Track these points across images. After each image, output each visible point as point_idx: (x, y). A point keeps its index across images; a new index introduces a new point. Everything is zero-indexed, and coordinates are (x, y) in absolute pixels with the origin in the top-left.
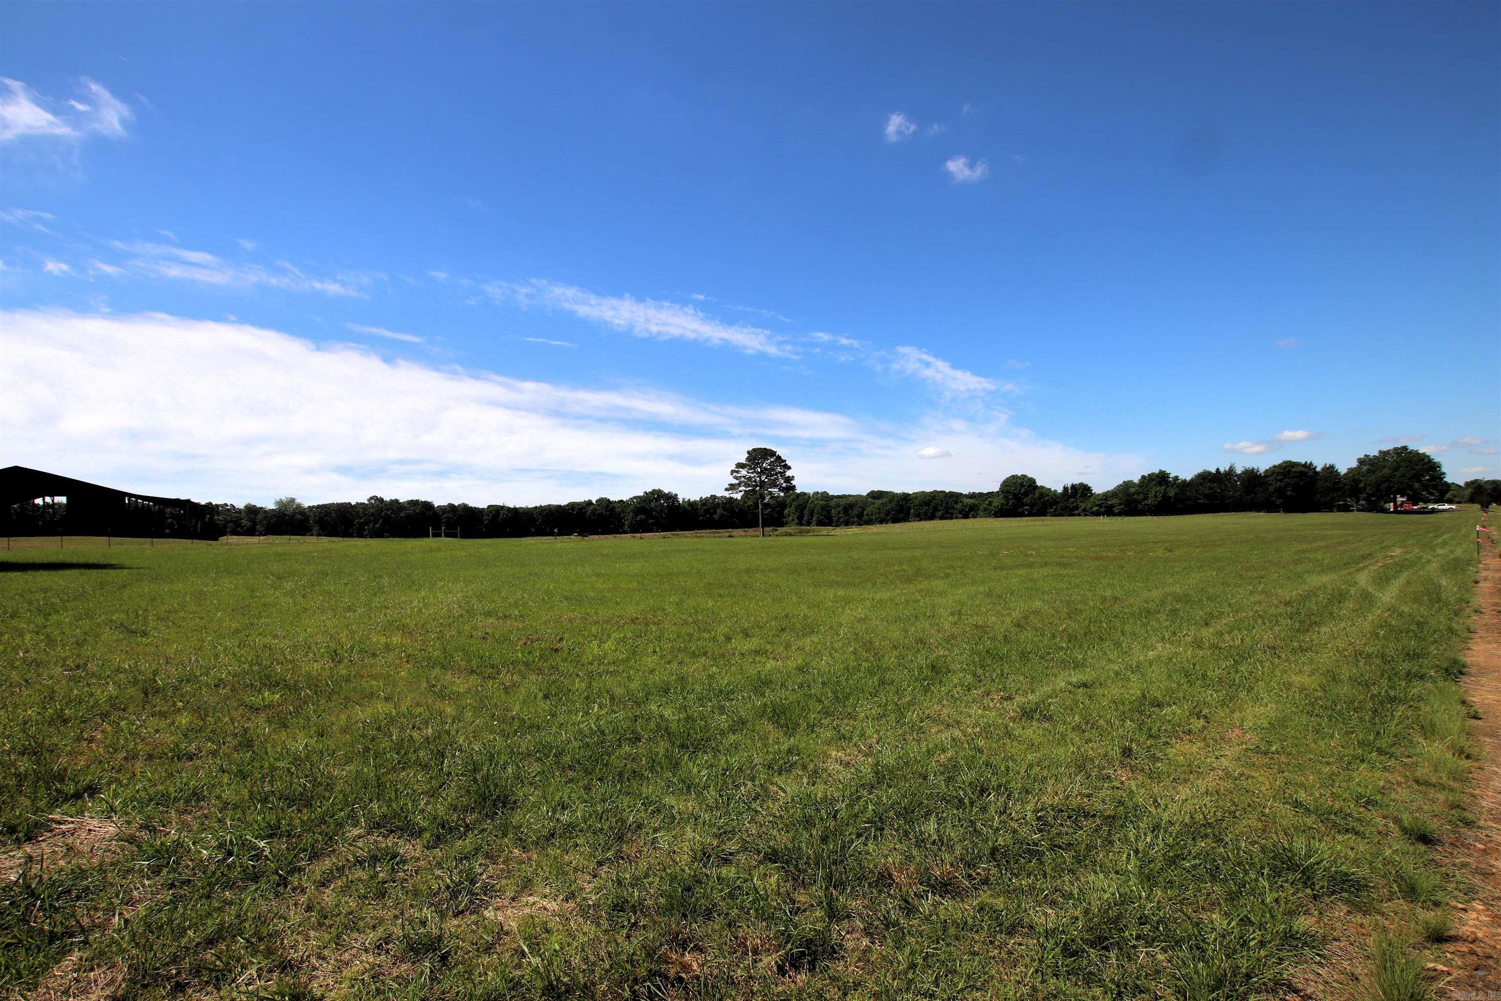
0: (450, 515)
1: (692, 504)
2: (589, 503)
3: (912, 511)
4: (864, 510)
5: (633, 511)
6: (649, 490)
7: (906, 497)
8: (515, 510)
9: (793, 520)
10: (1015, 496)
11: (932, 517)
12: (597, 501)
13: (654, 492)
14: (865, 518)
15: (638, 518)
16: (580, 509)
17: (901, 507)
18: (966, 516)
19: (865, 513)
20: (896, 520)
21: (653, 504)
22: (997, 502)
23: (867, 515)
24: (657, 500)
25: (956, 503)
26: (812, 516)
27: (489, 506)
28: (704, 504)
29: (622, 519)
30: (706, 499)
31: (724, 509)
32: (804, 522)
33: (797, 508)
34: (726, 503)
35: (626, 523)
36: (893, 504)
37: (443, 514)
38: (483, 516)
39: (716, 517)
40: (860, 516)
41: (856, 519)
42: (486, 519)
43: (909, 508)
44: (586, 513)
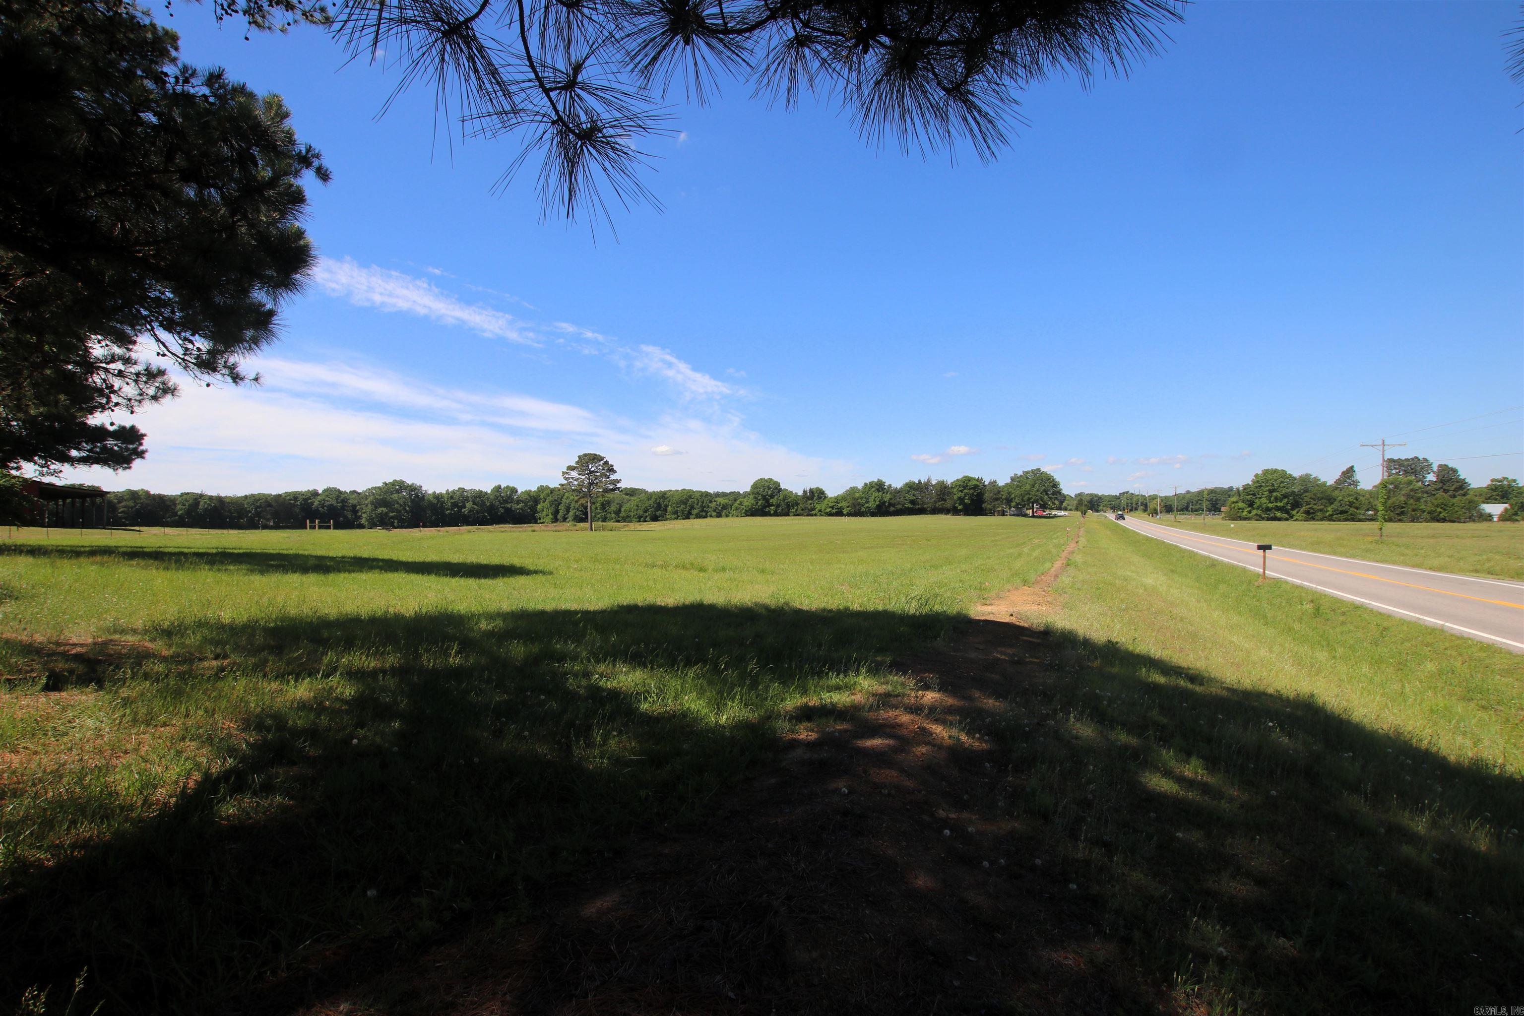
0: (131, 503)
1: (438, 497)
2: (315, 494)
3: (669, 509)
4: (621, 506)
5: (372, 503)
6: (390, 480)
7: (663, 495)
8: (220, 500)
9: (547, 515)
10: (764, 498)
11: (687, 517)
12: (324, 491)
13: (394, 483)
14: (623, 514)
15: (380, 510)
16: (306, 500)
17: (659, 505)
18: (719, 515)
19: (623, 509)
20: (655, 519)
21: (395, 496)
22: (748, 502)
23: (625, 511)
24: (398, 491)
25: (711, 502)
26: (568, 512)
27: (182, 494)
28: (452, 497)
29: (357, 511)
30: (454, 492)
31: (474, 503)
32: (559, 517)
33: (551, 503)
34: (476, 497)
35: (364, 516)
36: (651, 502)
37: (119, 502)
38: (175, 505)
39: (465, 511)
40: (618, 512)
41: (613, 515)
42: (180, 510)
43: (666, 506)
44: (312, 504)
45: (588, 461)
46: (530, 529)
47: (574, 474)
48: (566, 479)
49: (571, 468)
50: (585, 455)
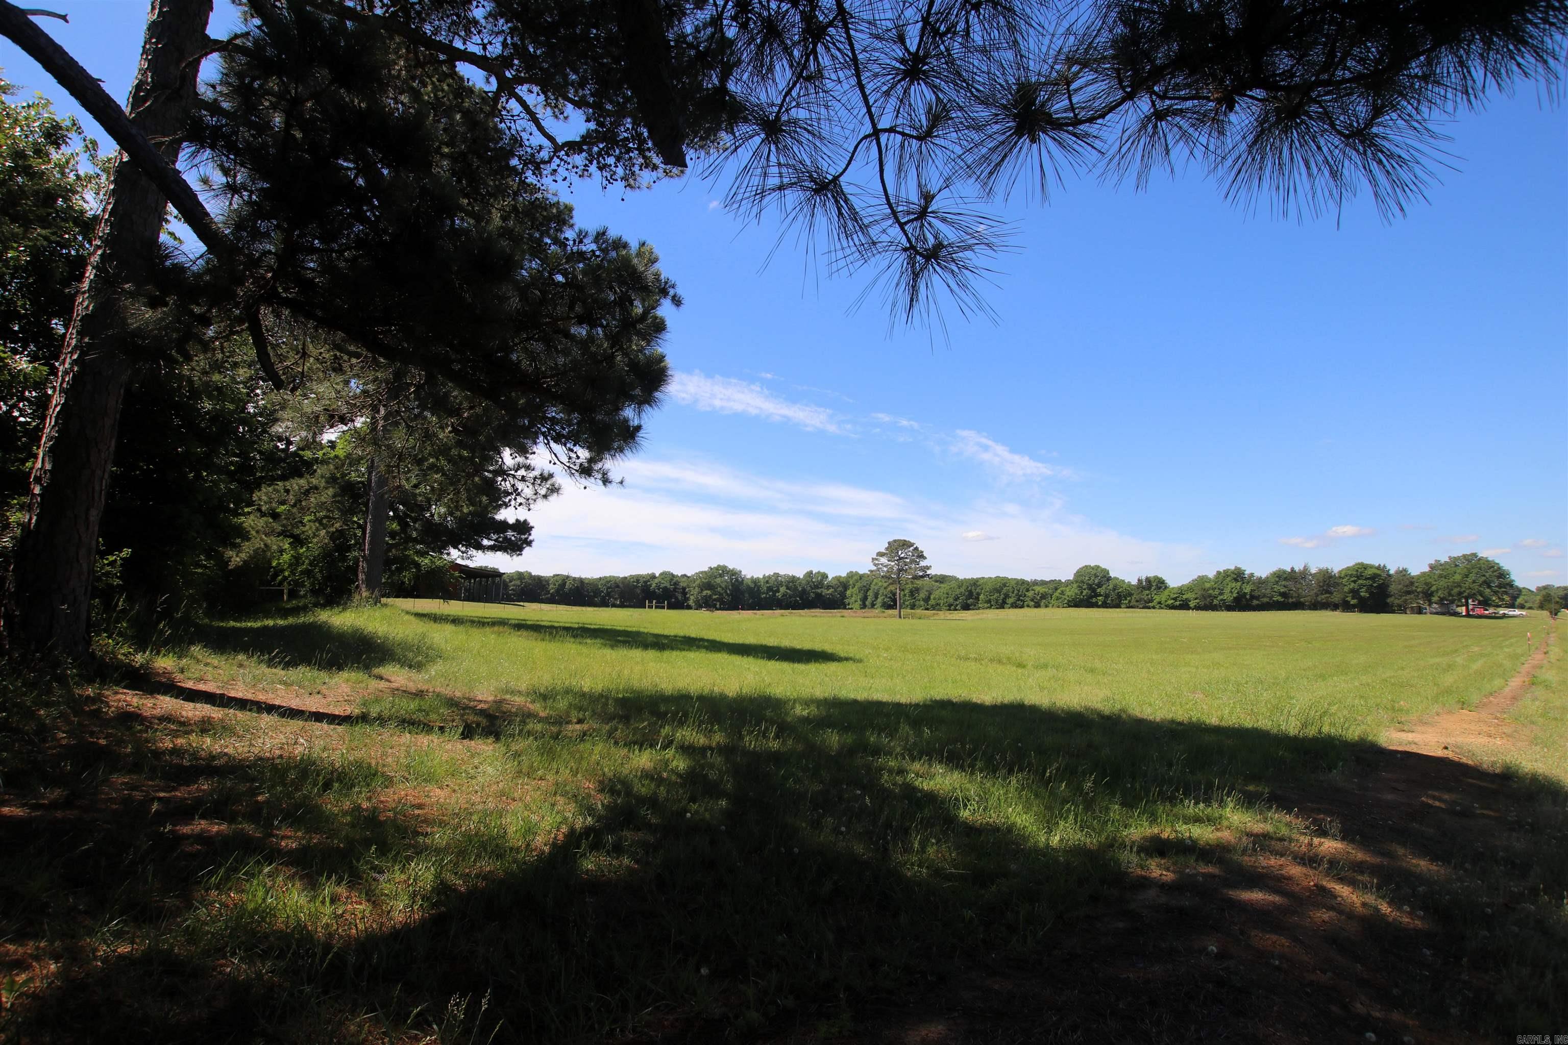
0: (518, 583)
1: (755, 581)
2: (653, 577)
3: (982, 597)
4: (930, 594)
5: (699, 586)
6: (714, 565)
7: (975, 583)
8: (581, 581)
9: (856, 601)
10: (1090, 587)
11: (1002, 606)
12: (661, 574)
13: (717, 568)
14: (932, 602)
15: (705, 593)
16: (645, 582)
17: (971, 592)
18: (1037, 605)
19: (932, 597)
20: (966, 607)
21: (718, 580)
22: (1071, 592)
23: (934, 599)
24: (721, 576)
25: (1028, 590)
26: (876, 598)
27: (555, 576)
28: (767, 582)
29: (686, 594)
30: (769, 577)
31: (788, 588)
32: (867, 603)
33: (860, 590)
34: (789, 582)
35: (692, 597)
36: (962, 590)
37: (511, 581)
38: (548, 584)
39: (779, 595)
40: (927, 600)
41: (922, 603)
42: (552, 589)
43: (979, 594)
44: (650, 586)
45: (897, 547)
46: (839, 615)
47: (884, 560)
48: (875, 565)
49: (881, 554)
50: (895, 541)
